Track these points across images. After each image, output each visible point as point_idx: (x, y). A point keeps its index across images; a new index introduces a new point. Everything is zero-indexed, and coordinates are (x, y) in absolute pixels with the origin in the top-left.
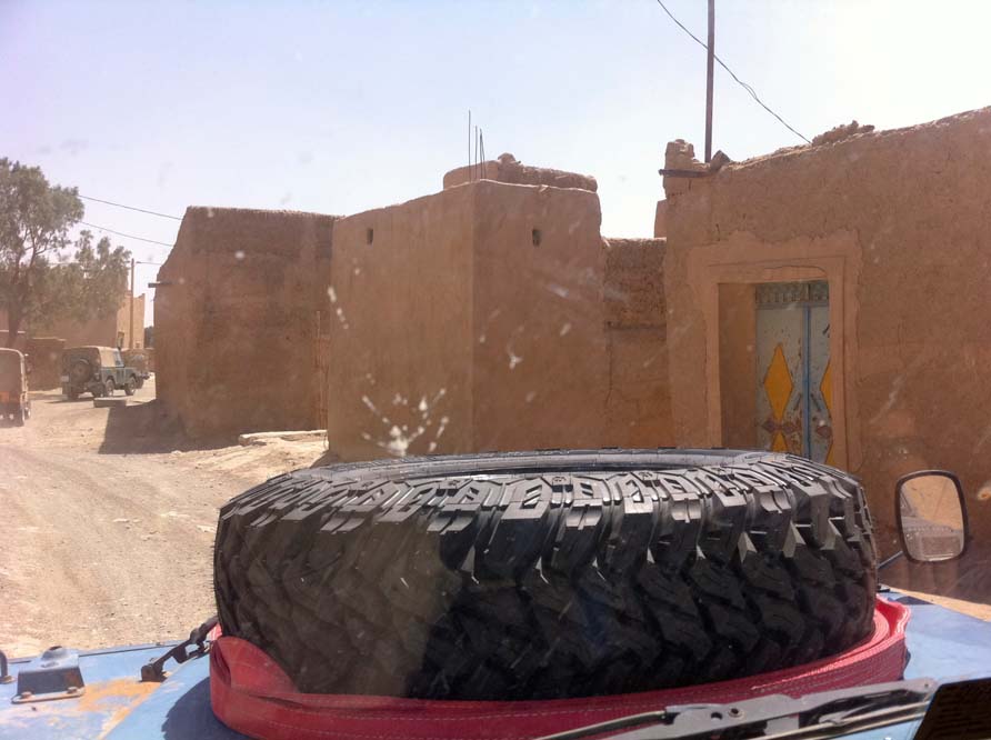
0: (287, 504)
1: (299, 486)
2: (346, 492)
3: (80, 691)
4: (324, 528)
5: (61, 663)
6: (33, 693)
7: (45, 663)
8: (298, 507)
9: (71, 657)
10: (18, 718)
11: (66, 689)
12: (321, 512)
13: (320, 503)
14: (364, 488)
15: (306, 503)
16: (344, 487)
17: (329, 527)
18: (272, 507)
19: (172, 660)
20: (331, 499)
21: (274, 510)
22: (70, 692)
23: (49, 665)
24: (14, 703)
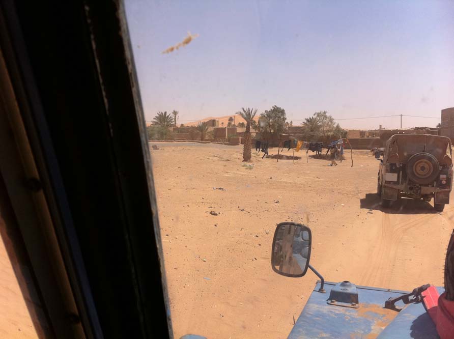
3: (357, 305)
5: (350, 290)
6: (337, 301)
9: (353, 288)
10: (331, 312)
11: (351, 303)
19: (401, 300)
22: (353, 305)
24: (328, 303)
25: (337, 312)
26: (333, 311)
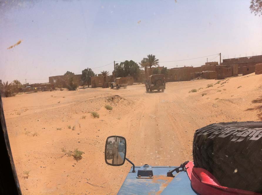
0: (218, 133)
1: (220, 128)
2: (236, 131)
3: (152, 177)
4: (232, 140)
5: (148, 169)
6: (141, 176)
7: (144, 168)
8: (222, 134)
9: (150, 168)
10: (138, 182)
11: (149, 176)
12: (230, 136)
13: (229, 133)
14: (242, 130)
15: (224, 133)
16: (235, 129)
17: (233, 140)
18: (214, 133)
19: (175, 171)
20: (232, 132)
21: (214, 134)
22: (150, 177)
23: (145, 169)
24: (137, 178)
25: (142, 182)
26: (139, 181)
